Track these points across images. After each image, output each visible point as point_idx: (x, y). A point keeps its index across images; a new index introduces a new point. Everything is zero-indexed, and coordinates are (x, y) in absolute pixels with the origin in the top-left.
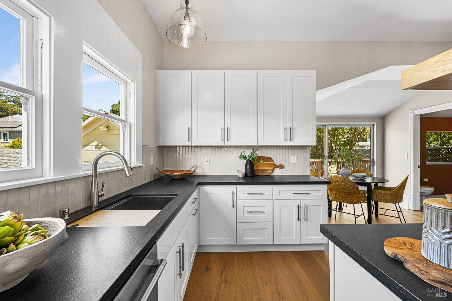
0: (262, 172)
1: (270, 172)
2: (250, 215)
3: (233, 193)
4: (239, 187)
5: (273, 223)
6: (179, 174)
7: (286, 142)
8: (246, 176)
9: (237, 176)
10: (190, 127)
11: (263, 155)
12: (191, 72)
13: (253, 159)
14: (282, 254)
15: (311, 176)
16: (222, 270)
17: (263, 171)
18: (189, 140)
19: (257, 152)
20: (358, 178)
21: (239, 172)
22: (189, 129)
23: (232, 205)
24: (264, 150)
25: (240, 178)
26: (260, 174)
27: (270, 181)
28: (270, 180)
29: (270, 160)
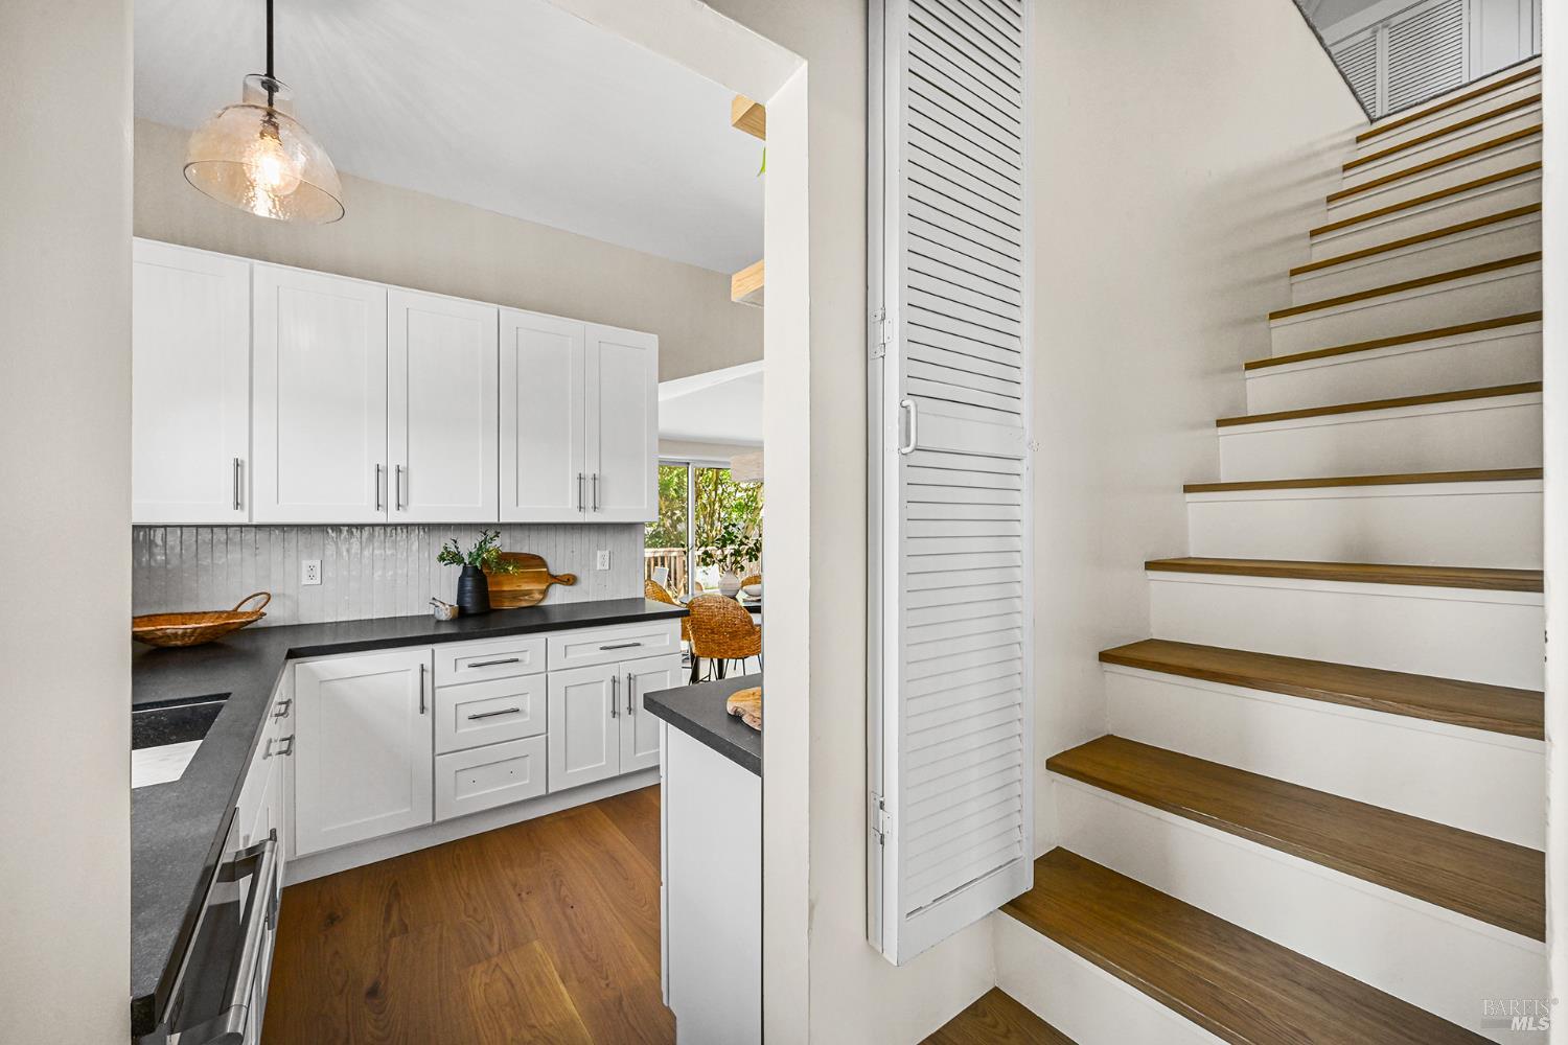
0: (514, 598)
1: (537, 596)
2: (477, 726)
3: (423, 670)
4: (441, 649)
5: (547, 737)
6: (196, 629)
7: (581, 514)
8: (462, 614)
9: (433, 615)
10: (243, 456)
11: (517, 549)
12: (247, 265)
13: (484, 562)
14: (573, 814)
15: (647, 600)
16: (389, 907)
17: (516, 595)
18: (237, 505)
19: (497, 542)
20: (753, 596)
21: (438, 604)
22: (237, 464)
23: (419, 704)
24: (518, 534)
25: (442, 621)
26: (506, 604)
27: (539, 621)
28: (536, 621)
29: (534, 562)
